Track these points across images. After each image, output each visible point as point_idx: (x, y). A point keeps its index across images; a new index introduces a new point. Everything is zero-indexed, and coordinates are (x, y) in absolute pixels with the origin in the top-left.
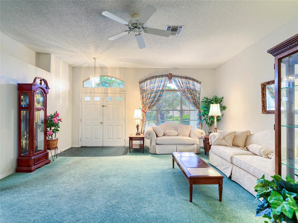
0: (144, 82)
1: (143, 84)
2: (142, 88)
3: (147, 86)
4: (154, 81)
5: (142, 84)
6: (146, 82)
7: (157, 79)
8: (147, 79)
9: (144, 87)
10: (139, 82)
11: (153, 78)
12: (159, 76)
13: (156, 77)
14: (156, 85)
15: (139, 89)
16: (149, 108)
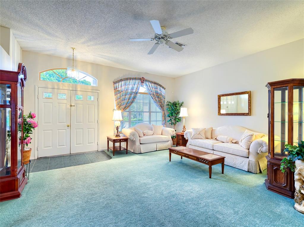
0: (119, 82)
1: (118, 84)
2: (117, 88)
3: (121, 87)
4: (128, 82)
5: (116, 84)
6: (120, 83)
7: (131, 81)
8: (121, 80)
9: (118, 88)
10: (114, 82)
11: (127, 79)
12: (133, 79)
13: (130, 79)
14: (130, 87)
15: (113, 89)
16: (124, 109)
